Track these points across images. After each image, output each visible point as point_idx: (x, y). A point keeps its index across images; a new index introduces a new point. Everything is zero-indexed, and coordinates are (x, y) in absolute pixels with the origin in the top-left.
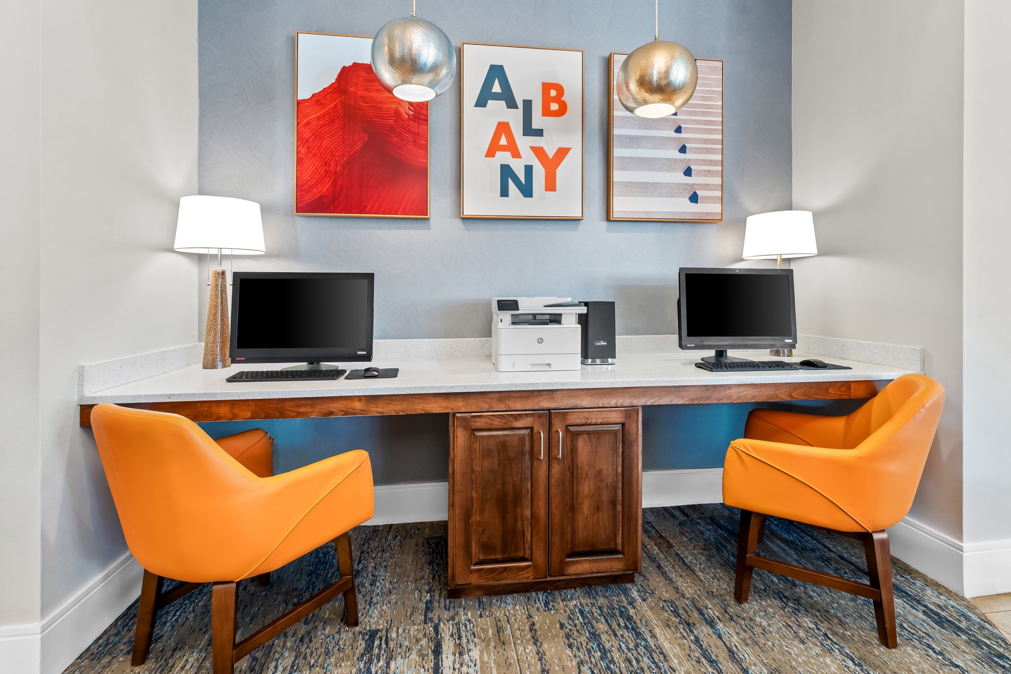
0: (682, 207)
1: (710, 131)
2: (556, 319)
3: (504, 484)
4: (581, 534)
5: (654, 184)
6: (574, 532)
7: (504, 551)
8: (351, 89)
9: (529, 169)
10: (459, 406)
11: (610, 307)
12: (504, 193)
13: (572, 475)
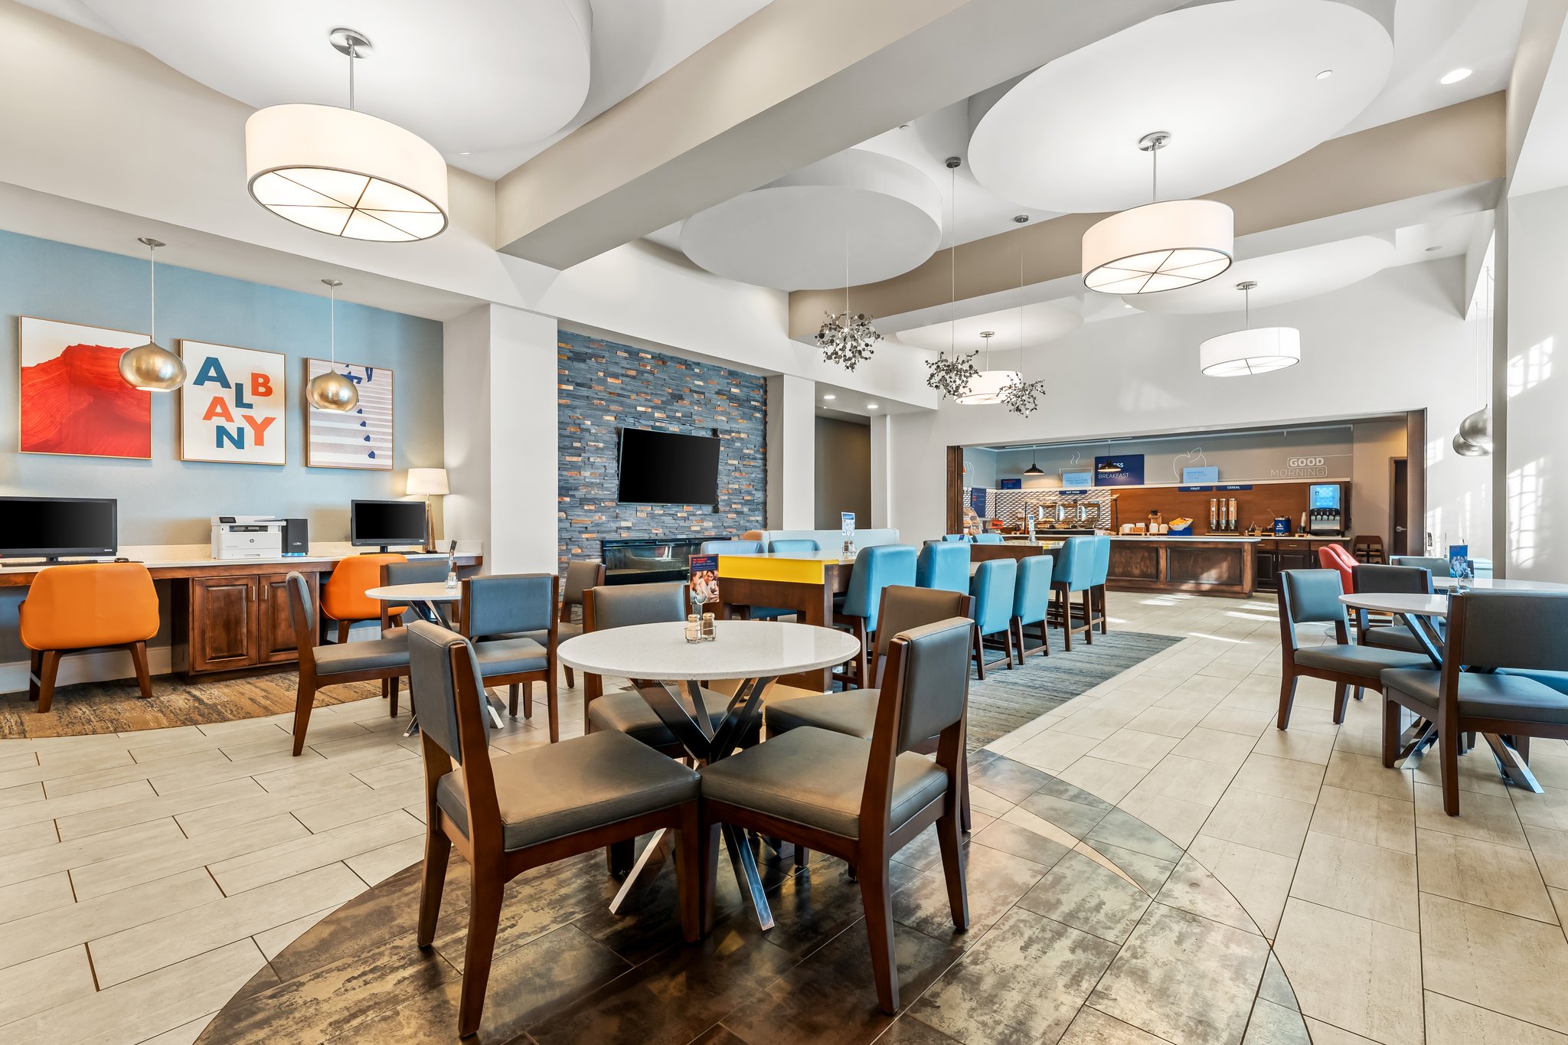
0: (364, 460)
1: (383, 414)
2: (264, 528)
3: (228, 615)
4: (280, 639)
5: (342, 445)
6: (275, 640)
7: (229, 650)
8: (77, 363)
9: (241, 431)
10: (197, 574)
11: (303, 523)
12: (220, 444)
13: (274, 609)
